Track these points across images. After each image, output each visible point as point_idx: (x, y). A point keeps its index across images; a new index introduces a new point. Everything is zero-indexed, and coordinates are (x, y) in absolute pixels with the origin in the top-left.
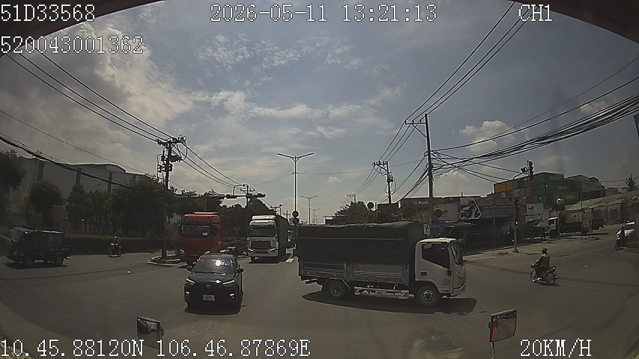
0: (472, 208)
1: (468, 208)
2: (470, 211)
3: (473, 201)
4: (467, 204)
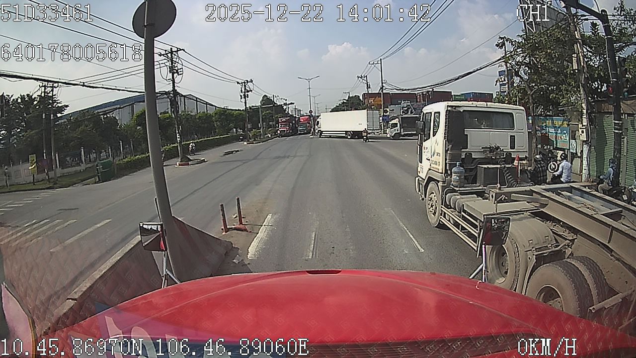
0: (409, 108)
1: (406, 109)
2: (407, 110)
3: (409, 105)
4: (405, 106)
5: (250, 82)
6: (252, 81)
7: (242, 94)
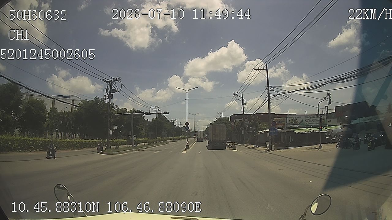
5: (117, 81)
6: (119, 80)
7: (106, 94)
